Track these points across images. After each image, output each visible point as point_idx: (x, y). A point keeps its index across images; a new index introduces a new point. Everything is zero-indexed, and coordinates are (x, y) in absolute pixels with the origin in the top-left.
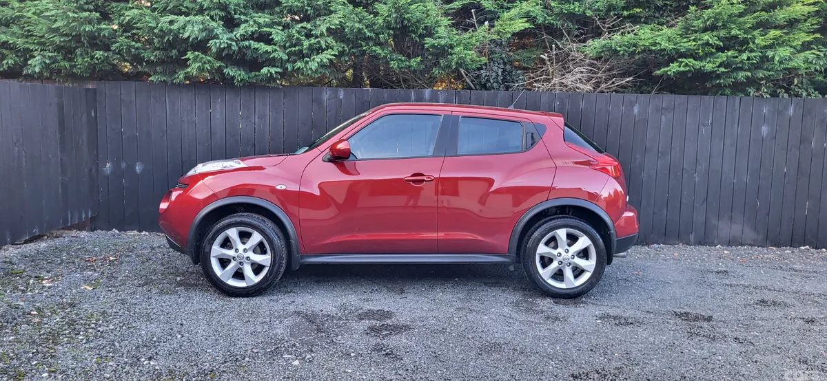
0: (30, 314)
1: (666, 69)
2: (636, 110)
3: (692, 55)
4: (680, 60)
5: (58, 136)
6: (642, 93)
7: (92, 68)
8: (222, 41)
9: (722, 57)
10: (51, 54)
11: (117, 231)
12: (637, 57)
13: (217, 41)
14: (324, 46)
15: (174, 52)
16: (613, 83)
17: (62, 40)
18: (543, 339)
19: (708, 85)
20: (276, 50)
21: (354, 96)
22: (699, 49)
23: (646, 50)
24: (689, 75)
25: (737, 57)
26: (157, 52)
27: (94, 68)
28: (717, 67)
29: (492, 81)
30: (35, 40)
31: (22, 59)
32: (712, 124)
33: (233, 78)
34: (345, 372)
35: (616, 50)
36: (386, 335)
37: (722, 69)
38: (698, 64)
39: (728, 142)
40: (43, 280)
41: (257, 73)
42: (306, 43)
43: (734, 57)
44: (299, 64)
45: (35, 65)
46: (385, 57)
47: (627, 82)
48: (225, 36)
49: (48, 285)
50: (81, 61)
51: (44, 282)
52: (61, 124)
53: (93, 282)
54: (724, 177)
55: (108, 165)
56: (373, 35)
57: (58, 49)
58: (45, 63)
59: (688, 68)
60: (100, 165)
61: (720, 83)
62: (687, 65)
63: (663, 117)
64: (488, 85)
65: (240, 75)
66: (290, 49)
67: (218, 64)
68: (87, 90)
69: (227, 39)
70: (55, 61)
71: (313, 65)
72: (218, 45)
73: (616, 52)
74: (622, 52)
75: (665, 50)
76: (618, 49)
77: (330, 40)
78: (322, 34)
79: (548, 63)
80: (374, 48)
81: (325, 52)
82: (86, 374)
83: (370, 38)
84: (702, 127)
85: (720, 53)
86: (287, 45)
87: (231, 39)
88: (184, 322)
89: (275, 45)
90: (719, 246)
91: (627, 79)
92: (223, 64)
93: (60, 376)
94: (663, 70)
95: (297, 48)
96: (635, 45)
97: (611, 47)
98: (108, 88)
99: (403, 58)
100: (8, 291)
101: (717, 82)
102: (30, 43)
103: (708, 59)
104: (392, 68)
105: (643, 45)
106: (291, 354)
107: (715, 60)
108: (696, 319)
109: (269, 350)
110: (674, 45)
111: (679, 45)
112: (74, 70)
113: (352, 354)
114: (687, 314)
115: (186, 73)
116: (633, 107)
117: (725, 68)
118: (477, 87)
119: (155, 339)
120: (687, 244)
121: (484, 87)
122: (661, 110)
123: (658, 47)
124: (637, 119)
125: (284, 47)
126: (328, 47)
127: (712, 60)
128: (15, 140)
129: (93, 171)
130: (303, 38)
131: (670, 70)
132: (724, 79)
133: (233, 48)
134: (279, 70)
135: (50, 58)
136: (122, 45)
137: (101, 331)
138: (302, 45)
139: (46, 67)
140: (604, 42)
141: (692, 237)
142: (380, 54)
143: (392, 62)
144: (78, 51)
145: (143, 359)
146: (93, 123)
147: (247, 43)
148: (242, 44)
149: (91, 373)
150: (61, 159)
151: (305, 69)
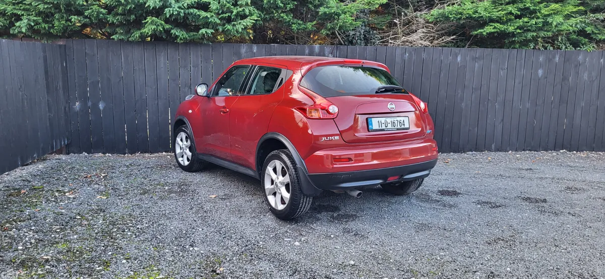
0: (76, 218)
1: (482, 30)
2: (459, 59)
3: (499, 20)
4: (491, 24)
5: (45, 82)
6: (458, 47)
7: (65, 29)
8: (175, 9)
9: (520, 22)
10: (35, 18)
11: (86, 154)
12: (462, 22)
13: (171, 9)
14: (248, 13)
15: (133, 17)
16: (443, 40)
17: (46, 7)
18: (452, 220)
19: (506, 41)
20: (212, 16)
21: (264, 50)
22: (503, 17)
23: (470, 17)
24: (496, 35)
25: (529, 22)
26: (119, 17)
27: (67, 28)
28: (515, 29)
29: (357, 39)
30: (21, 7)
31: (8, 22)
32: (507, 68)
33: (177, 37)
34: (336, 248)
35: (448, 17)
36: (346, 222)
37: (518, 31)
38: (502, 27)
39: (517, 81)
40: (65, 193)
41: (194, 33)
42: (235, 12)
43: (526, 22)
44: (229, 27)
45: (22, 25)
46: (289, 21)
47: (452, 39)
48: (177, 5)
49: (72, 196)
50: (58, 24)
51: (67, 194)
52: (46, 72)
53: (104, 193)
54: (514, 104)
55: (77, 104)
56: (282, 5)
57: (39, 14)
58: (30, 25)
59: (495, 30)
60: (71, 104)
61: (515, 41)
62: (495, 28)
63: (476, 64)
64: (354, 41)
65: (183, 35)
66: (222, 15)
67: (167, 26)
68: (60, 46)
69: (178, 8)
70: (37, 23)
71: (240, 28)
72: (171, 12)
73: (447, 18)
74: (452, 19)
75: (482, 17)
76: (450, 16)
77: (251, 8)
78: (247, 4)
79: (398, 26)
80: (282, 15)
81: (249, 18)
82: (154, 259)
83: (280, 8)
84: (501, 71)
85: (518, 20)
86: (220, 12)
87: (179, 8)
88: (195, 219)
89: (211, 12)
90: (510, 152)
91: (452, 37)
92: (170, 26)
93: (136, 262)
94: (479, 31)
95: (227, 15)
96: (461, 14)
97: (445, 14)
98: (75, 44)
99: (301, 22)
100: (44, 202)
101: (514, 39)
102: (17, 10)
103: (509, 24)
104: (293, 29)
105: (468, 14)
106: (289, 238)
107: (515, 24)
108: (537, 201)
109: (272, 236)
110: (489, 13)
111: (491, 13)
112: (52, 31)
113: (332, 236)
114: (529, 198)
115: (141, 33)
116: (457, 57)
117: (520, 30)
118: (346, 43)
119: (184, 232)
120: (491, 151)
121: (351, 43)
122: (475, 59)
123: (477, 15)
124: (459, 65)
125: (218, 14)
126: (251, 14)
127: (512, 24)
128: (19, 87)
129: (67, 109)
130: (232, 7)
131: (485, 31)
132: (518, 37)
133: (181, 15)
134: (213, 31)
135: (34, 21)
136: (93, 11)
137: (140, 227)
138: (232, 12)
139: (30, 28)
140: (441, 11)
141: (493, 146)
142: (286, 19)
143: (294, 25)
144: (57, 16)
145: (187, 247)
146: (65, 71)
147: (191, 11)
148: (187, 11)
149: (157, 258)
150: (48, 100)
151: (232, 31)
